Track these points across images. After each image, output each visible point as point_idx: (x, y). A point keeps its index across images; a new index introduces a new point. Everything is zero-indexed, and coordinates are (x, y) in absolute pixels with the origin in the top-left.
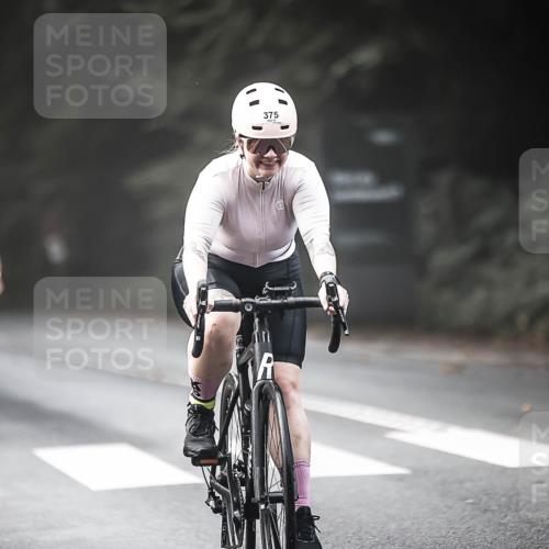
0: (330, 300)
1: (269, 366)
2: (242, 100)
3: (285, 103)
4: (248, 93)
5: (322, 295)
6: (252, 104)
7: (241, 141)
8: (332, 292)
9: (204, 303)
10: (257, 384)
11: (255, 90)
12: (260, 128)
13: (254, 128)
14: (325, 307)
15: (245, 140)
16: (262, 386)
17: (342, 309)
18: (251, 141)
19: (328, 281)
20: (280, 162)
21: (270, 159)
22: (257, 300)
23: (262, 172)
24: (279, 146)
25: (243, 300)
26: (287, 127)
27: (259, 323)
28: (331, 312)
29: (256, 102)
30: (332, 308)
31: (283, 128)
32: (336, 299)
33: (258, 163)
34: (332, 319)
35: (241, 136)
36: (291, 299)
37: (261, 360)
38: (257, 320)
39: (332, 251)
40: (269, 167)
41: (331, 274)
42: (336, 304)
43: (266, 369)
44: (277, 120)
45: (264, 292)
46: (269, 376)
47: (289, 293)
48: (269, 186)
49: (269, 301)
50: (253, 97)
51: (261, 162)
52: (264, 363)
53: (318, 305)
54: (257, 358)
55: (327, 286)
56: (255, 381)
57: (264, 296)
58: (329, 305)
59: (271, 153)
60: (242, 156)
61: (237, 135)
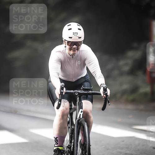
0: (104, 93)
1: (82, 114)
2: (66, 28)
3: (80, 30)
4: (68, 26)
5: (102, 91)
6: (69, 29)
7: (65, 42)
8: (105, 90)
9: (62, 91)
10: (77, 119)
11: (70, 25)
12: (71, 38)
13: (69, 38)
14: (102, 95)
15: (66, 42)
16: (79, 120)
17: (108, 96)
18: (68, 42)
19: (104, 87)
20: (78, 49)
21: (74, 48)
22: (79, 91)
23: (72, 52)
24: (78, 44)
25: (75, 91)
26: (80, 38)
27: (79, 99)
28: (104, 97)
29: (71, 29)
30: (105, 96)
31: (79, 38)
32: (106, 92)
33: (70, 49)
34: (104, 99)
35: (65, 40)
36: (90, 92)
37: (79, 112)
38: (78, 98)
39: (103, 77)
40: (74, 51)
41: (104, 84)
42: (106, 94)
43: (80, 114)
44: (77, 35)
45: (81, 89)
46: (81, 117)
47: (90, 90)
48: (74, 57)
49: (83, 92)
50: (70, 27)
51: (71, 49)
52: (80, 113)
53: (100, 94)
54: (78, 111)
55: (104, 88)
56: (76, 118)
57: (82, 90)
58: (104, 95)
59: (75, 46)
60: (65, 47)
61: (64, 40)
